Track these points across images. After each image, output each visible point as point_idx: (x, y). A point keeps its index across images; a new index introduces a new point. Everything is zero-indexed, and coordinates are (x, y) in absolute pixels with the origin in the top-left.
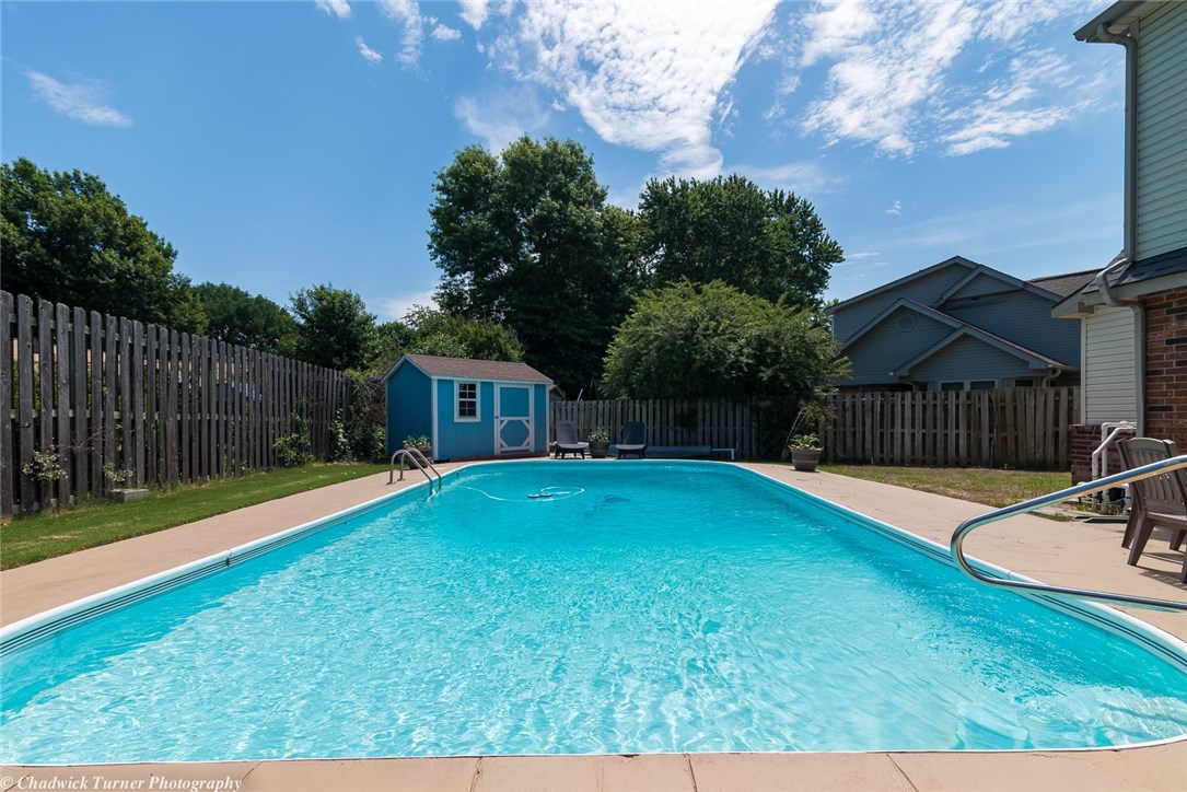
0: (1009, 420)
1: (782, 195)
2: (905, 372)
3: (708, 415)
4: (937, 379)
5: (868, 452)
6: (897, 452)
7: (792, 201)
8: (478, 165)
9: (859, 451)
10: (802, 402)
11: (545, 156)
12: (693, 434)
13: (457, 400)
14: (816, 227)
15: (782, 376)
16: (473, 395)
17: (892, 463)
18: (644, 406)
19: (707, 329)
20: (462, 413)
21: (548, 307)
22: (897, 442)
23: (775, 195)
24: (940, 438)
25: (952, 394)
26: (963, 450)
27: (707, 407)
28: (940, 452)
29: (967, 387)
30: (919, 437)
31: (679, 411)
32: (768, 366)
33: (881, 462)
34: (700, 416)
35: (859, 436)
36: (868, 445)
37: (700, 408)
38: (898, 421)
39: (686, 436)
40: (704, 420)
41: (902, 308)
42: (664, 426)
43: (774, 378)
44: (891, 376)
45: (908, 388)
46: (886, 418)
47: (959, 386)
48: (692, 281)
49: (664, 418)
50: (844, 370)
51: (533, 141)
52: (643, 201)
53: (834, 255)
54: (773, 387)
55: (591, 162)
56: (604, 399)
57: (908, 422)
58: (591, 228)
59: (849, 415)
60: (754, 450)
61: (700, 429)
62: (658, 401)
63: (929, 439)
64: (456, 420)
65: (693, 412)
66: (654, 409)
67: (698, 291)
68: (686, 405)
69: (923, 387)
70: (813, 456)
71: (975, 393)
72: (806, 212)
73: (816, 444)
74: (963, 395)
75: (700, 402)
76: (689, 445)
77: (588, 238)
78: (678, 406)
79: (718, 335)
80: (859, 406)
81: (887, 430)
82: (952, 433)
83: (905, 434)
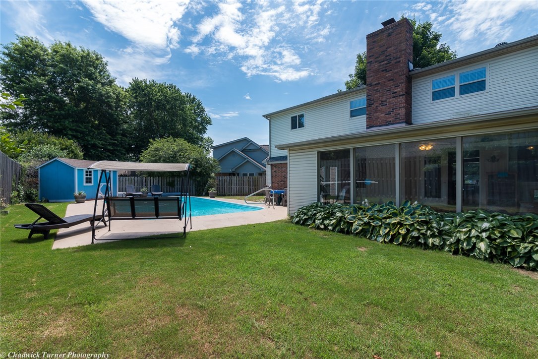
0: (256, 184)
1: (190, 96)
2: (234, 170)
3: (179, 182)
4: (242, 172)
5: (226, 193)
6: (233, 193)
7: (194, 99)
8: (37, 50)
9: (223, 192)
10: (209, 179)
11: (82, 57)
12: (173, 189)
13: (85, 177)
14: (203, 111)
15: (203, 171)
16: (90, 175)
17: (231, 195)
18: (154, 179)
19: (180, 155)
20: (87, 182)
21: (85, 130)
22: (233, 190)
23: (188, 94)
24: (242, 188)
25: (245, 177)
26: (247, 192)
27: (178, 180)
28: (242, 192)
29: (248, 175)
30: (238, 188)
31: (168, 181)
32: (199, 168)
33: (229, 195)
34: (176, 183)
35: (223, 188)
36: (226, 191)
37: (176, 180)
38: (233, 184)
39: (171, 189)
40: (177, 184)
41: (233, 151)
42: (163, 186)
43: (201, 171)
44: (230, 171)
45: (234, 175)
46: (230, 183)
47: (246, 175)
48: (173, 138)
49: (163, 184)
50: (219, 169)
51: (73, 46)
52: (130, 86)
53: (209, 122)
54: (200, 174)
55: (106, 64)
56: (137, 176)
57: (235, 184)
58: (109, 97)
59: (221, 182)
60: (194, 193)
61: (176, 187)
62: (160, 178)
63: (240, 188)
64: (84, 185)
65: (174, 181)
66: (159, 180)
67: (175, 141)
68: (171, 179)
69: (238, 175)
70: (214, 194)
71: (250, 177)
72: (199, 105)
73: (215, 190)
74: (247, 177)
75: (176, 178)
76: (172, 192)
77: (109, 101)
78: (168, 179)
79: (184, 157)
80: (223, 180)
81: (230, 187)
82: (245, 187)
83: (235, 188)
